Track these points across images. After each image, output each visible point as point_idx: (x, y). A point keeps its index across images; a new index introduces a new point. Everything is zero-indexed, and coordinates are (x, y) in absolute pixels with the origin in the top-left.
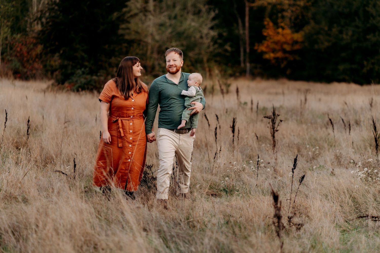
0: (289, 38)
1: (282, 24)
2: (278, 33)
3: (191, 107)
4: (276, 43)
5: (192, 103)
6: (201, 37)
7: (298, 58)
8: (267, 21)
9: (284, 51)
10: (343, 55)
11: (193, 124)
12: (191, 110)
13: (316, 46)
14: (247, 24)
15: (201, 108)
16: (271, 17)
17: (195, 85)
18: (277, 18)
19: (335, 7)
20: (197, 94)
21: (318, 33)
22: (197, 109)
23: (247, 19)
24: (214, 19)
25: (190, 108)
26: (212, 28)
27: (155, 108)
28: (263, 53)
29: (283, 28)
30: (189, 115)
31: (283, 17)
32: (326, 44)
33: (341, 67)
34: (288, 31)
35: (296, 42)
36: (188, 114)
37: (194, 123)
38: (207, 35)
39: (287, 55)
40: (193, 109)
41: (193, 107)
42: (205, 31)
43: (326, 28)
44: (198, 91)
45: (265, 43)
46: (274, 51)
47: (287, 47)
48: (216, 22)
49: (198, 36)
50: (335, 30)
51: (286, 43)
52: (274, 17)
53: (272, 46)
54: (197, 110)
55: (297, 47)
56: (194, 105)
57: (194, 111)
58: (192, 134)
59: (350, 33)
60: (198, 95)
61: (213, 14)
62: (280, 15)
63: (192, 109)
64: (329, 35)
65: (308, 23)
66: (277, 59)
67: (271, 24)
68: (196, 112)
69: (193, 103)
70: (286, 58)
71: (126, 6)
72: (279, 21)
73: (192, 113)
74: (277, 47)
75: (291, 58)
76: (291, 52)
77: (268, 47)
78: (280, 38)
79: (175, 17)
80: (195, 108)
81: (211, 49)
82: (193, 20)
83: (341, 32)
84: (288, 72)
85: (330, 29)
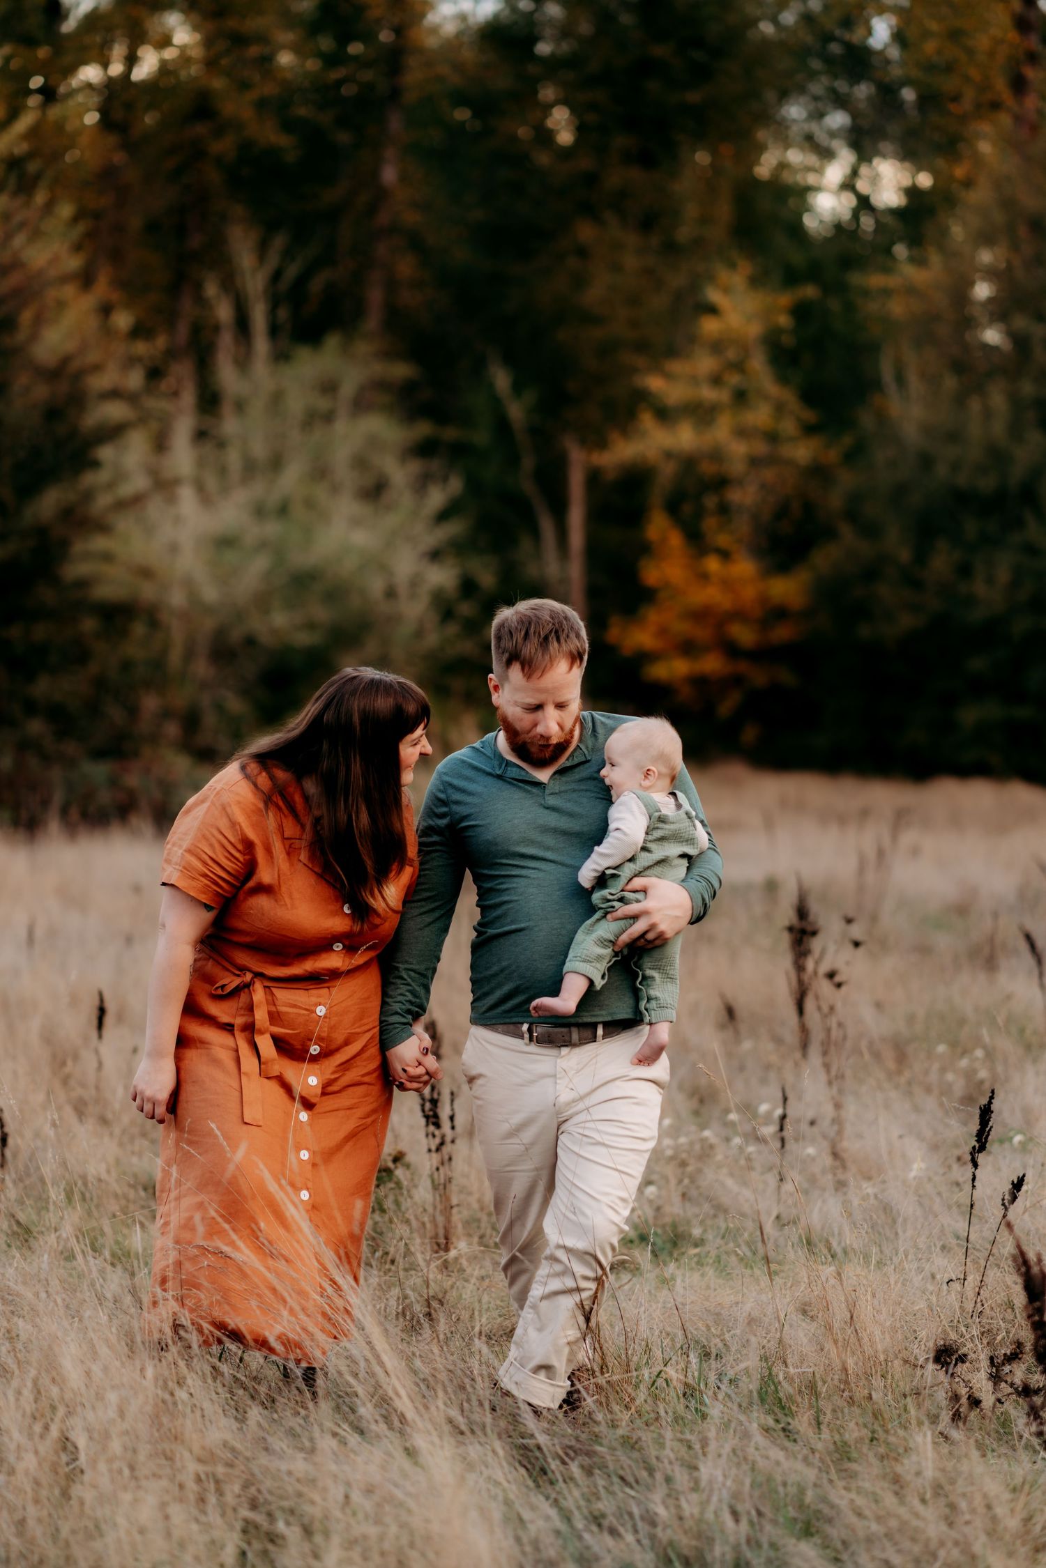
0: (749, 593)
1: (723, 540)
2: (704, 577)
3: (626, 904)
4: (700, 615)
5: (630, 887)
6: (391, 593)
7: (787, 677)
8: (659, 527)
9: (731, 650)
10: (978, 664)
11: (649, 1000)
12: (622, 923)
13: (864, 631)
14: (577, 538)
15: (678, 913)
16: (673, 507)
17: (647, 783)
18: (699, 513)
19: (942, 470)
20: (657, 834)
21: (871, 574)
22: (655, 918)
23: (576, 517)
24: (443, 516)
25: (619, 913)
26: (435, 555)
27: (437, 914)
28: (644, 658)
29: (725, 555)
30: (605, 947)
31: (724, 510)
32: (907, 622)
33: (970, 716)
34: (744, 567)
35: (778, 613)
36: (603, 942)
37: (652, 993)
38: (415, 582)
39: (743, 667)
40: (635, 918)
41: (633, 908)
42: (405, 564)
43: (905, 555)
44: (662, 820)
45: (653, 616)
46: (688, 648)
47: (744, 635)
48: (454, 528)
49: (376, 586)
50: (941, 562)
51: (738, 615)
52: (687, 509)
53: (682, 628)
54: (652, 927)
55: (782, 633)
56: (640, 896)
57: (639, 927)
58: (647, 1052)
59: (1003, 575)
60: (661, 839)
61: (437, 498)
62: (710, 501)
63: (626, 918)
64: (915, 584)
65: (829, 533)
66: (699, 682)
67: (675, 540)
68: (650, 936)
69: (638, 882)
70: (736, 681)
71: (95, 464)
72: (710, 524)
73: (625, 938)
74: (702, 633)
75: (759, 677)
76: (760, 655)
77: (663, 632)
78: (711, 595)
79: (283, 510)
80: (645, 913)
81: (432, 639)
82: (356, 522)
83: (965, 571)
84: (750, 734)
85: (921, 557)
